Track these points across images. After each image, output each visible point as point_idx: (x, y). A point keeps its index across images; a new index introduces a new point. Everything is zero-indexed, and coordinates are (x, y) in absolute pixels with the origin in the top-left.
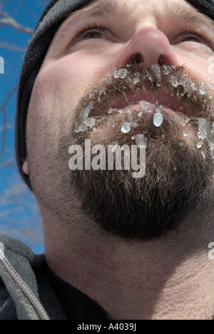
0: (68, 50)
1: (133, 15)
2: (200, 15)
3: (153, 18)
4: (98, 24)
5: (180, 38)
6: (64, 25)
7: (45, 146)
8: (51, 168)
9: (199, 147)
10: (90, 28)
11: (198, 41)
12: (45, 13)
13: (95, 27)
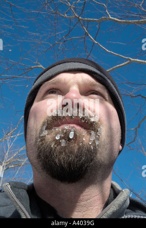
0: (43, 98)
1: (69, 84)
2: (97, 83)
3: (77, 85)
4: (54, 87)
5: (89, 93)
6: (41, 87)
7: (30, 140)
8: (32, 149)
9: (90, 144)
10: (51, 89)
11: (97, 94)
12: (35, 82)
13: (53, 89)
